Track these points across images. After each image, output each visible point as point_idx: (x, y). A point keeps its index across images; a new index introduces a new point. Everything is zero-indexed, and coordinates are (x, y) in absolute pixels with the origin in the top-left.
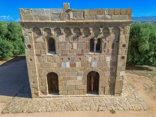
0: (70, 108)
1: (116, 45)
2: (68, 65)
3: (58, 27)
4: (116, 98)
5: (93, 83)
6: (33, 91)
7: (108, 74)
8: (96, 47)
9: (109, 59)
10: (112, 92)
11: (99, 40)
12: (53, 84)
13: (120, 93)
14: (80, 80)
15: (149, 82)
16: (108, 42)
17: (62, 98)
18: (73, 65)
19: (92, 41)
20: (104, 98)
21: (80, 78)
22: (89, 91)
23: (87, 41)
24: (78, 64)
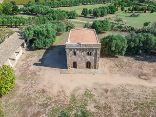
0: (80, 73)
1: (96, 54)
2: (80, 59)
3: (77, 49)
4: (96, 70)
5: (88, 65)
6: (68, 67)
7: (93, 62)
8: (90, 54)
9: (94, 58)
10: (95, 68)
11: (91, 52)
12: (75, 65)
13: (98, 69)
14: (84, 64)
15: (112, 64)
16: (93, 53)
17: (78, 70)
18: (82, 60)
19: (88, 52)
20: (92, 70)
21: (84, 63)
22: (87, 67)
23: (86, 53)
24: (83, 59)
